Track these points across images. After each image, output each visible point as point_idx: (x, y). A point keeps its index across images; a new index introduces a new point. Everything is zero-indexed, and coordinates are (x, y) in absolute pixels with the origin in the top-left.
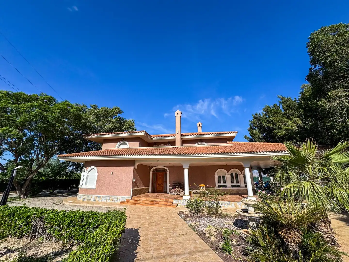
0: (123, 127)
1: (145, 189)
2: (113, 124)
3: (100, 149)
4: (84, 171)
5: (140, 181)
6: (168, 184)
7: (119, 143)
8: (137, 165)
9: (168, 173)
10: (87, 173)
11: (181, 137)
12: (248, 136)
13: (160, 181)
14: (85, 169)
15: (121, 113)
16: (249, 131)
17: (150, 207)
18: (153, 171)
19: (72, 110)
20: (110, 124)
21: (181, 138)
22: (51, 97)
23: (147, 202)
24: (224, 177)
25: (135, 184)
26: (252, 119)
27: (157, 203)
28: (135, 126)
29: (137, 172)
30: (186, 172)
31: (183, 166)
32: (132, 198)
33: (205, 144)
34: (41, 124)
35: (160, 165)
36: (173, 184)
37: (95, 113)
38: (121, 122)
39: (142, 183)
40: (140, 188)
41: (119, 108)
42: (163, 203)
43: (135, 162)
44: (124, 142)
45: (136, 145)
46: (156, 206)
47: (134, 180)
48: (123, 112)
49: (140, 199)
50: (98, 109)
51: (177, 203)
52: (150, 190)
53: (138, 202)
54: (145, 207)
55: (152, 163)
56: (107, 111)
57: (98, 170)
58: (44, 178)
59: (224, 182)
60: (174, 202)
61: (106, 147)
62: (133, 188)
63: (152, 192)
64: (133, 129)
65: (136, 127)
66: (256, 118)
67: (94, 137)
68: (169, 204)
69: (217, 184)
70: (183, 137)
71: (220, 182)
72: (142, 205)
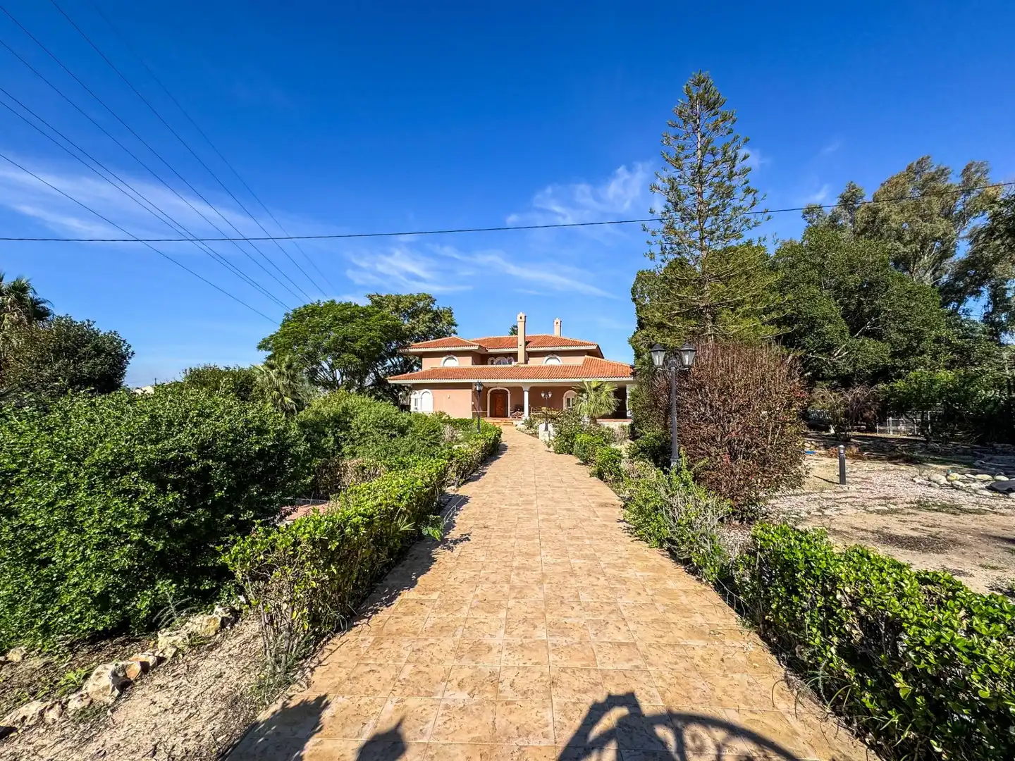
1: (483, 413)
4: (415, 394)
5: (478, 404)
6: (509, 408)
7: (444, 358)
8: (474, 388)
9: (509, 395)
10: (420, 396)
11: (525, 347)
14: (417, 392)
18: (491, 393)
25: (474, 407)
29: (475, 396)
30: (526, 394)
31: (523, 389)
33: (558, 357)
35: (499, 386)
36: (515, 408)
39: (480, 406)
40: (479, 411)
42: (503, 423)
43: (473, 385)
44: (451, 356)
45: (467, 362)
47: (473, 403)
51: (517, 423)
52: (488, 415)
57: (432, 392)
60: (514, 423)
61: (428, 364)
62: (472, 410)
63: (491, 416)
67: (411, 350)
68: (508, 423)
69: (565, 407)
70: (528, 348)
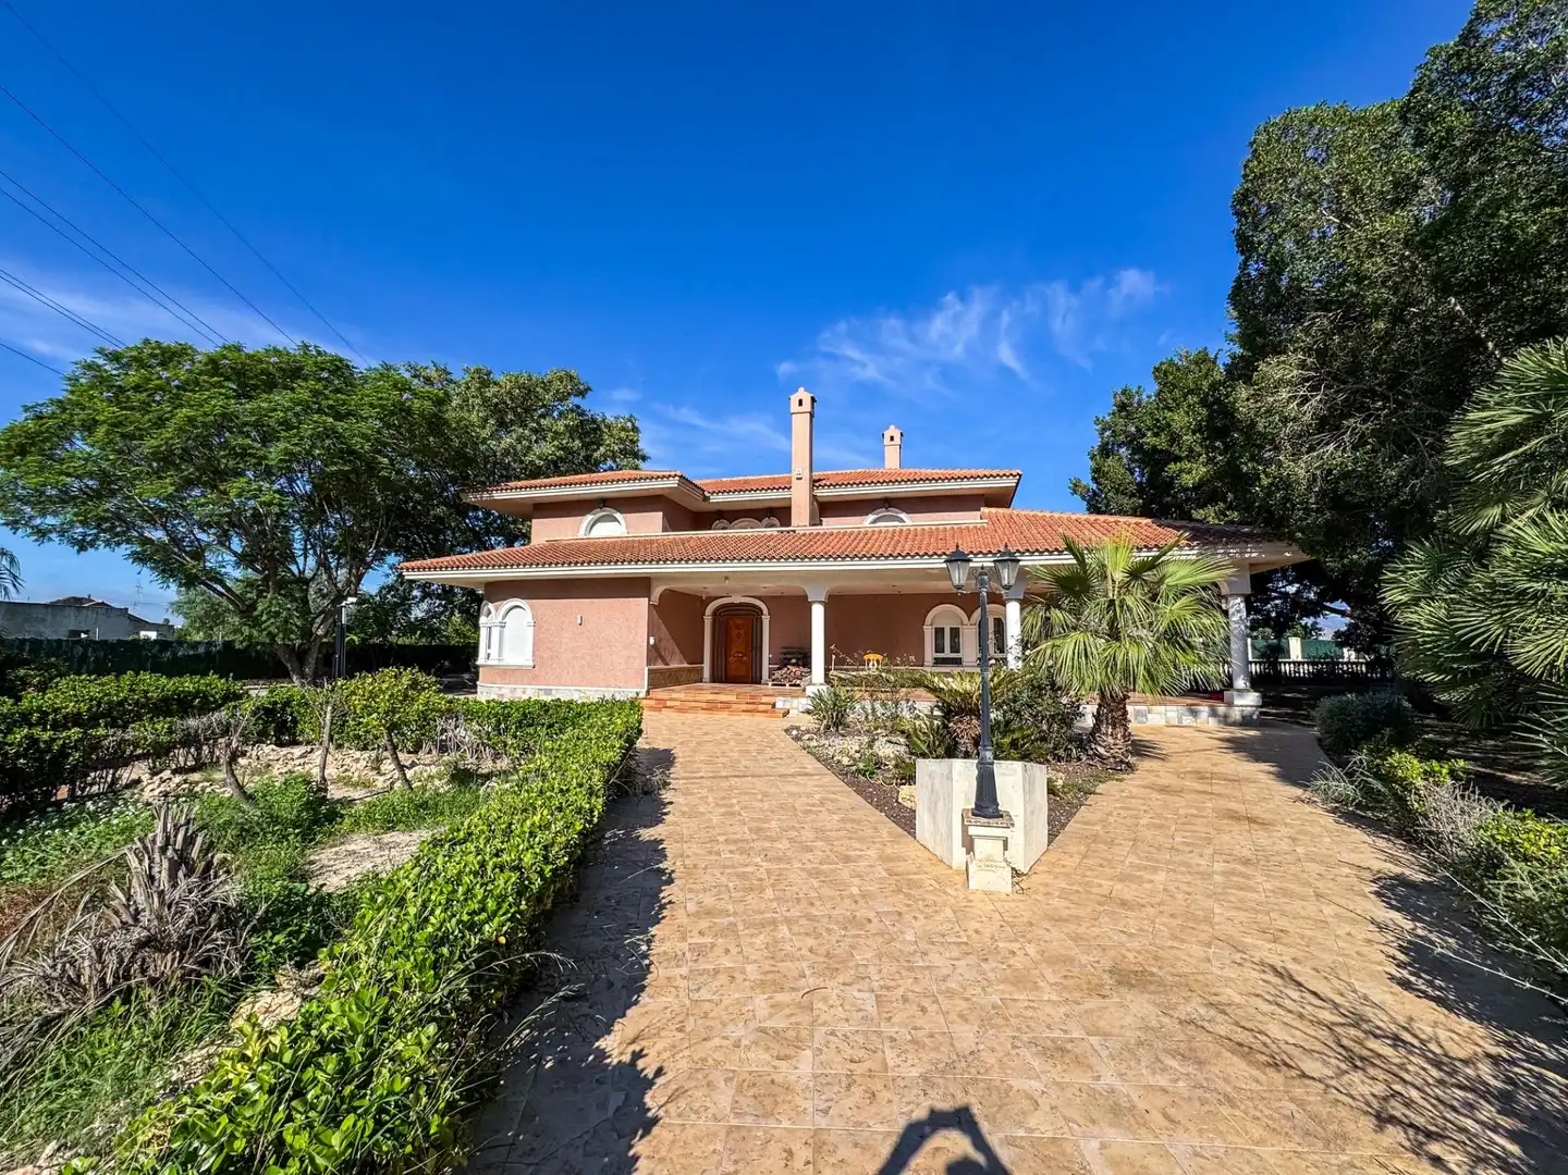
0: (595, 451)
1: (688, 670)
2: (556, 443)
3: (527, 537)
4: (489, 613)
5: (671, 645)
6: (766, 655)
7: (589, 518)
8: (657, 591)
9: (766, 619)
10: (500, 619)
11: (812, 490)
12: (1084, 483)
13: (737, 648)
14: (491, 606)
15: (582, 394)
16: (1093, 457)
17: (702, 716)
18: (715, 613)
19: (417, 404)
20: (544, 438)
21: (814, 498)
22: (341, 360)
23: (694, 704)
24: (955, 633)
25: (654, 653)
26: (1106, 409)
27: (726, 706)
28: (641, 445)
29: (660, 617)
30: (818, 613)
31: (806, 597)
32: (648, 692)
33: (903, 516)
34: (336, 464)
35: (736, 591)
36: (782, 656)
37: (485, 400)
38: (589, 431)
39: (677, 650)
40: (671, 666)
41: (573, 373)
42: (744, 707)
43: (654, 584)
44: (608, 511)
45: (650, 525)
46: (724, 715)
47: (652, 641)
48: (589, 389)
49: (674, 696)
50: (495, 384)
51: (788, 706)
52: (707, 674)
53: (669, 703)
54: (690, 716)
55: (711, 588)
56: (529, 391)
57: (532, 607)
58: (355, 638)
59: (955, 648)
60: (779, 705)
61: (544, 531)
62: (649, 663)
63: (714, 679)
64: (636, 455)
65: (643, 446)
66: (1122, 407)
67: (498, 496)
68: (762, 707)
69: (930, 653)
70: (821, 493)
71: (939, 648)
72: (680, 710)
